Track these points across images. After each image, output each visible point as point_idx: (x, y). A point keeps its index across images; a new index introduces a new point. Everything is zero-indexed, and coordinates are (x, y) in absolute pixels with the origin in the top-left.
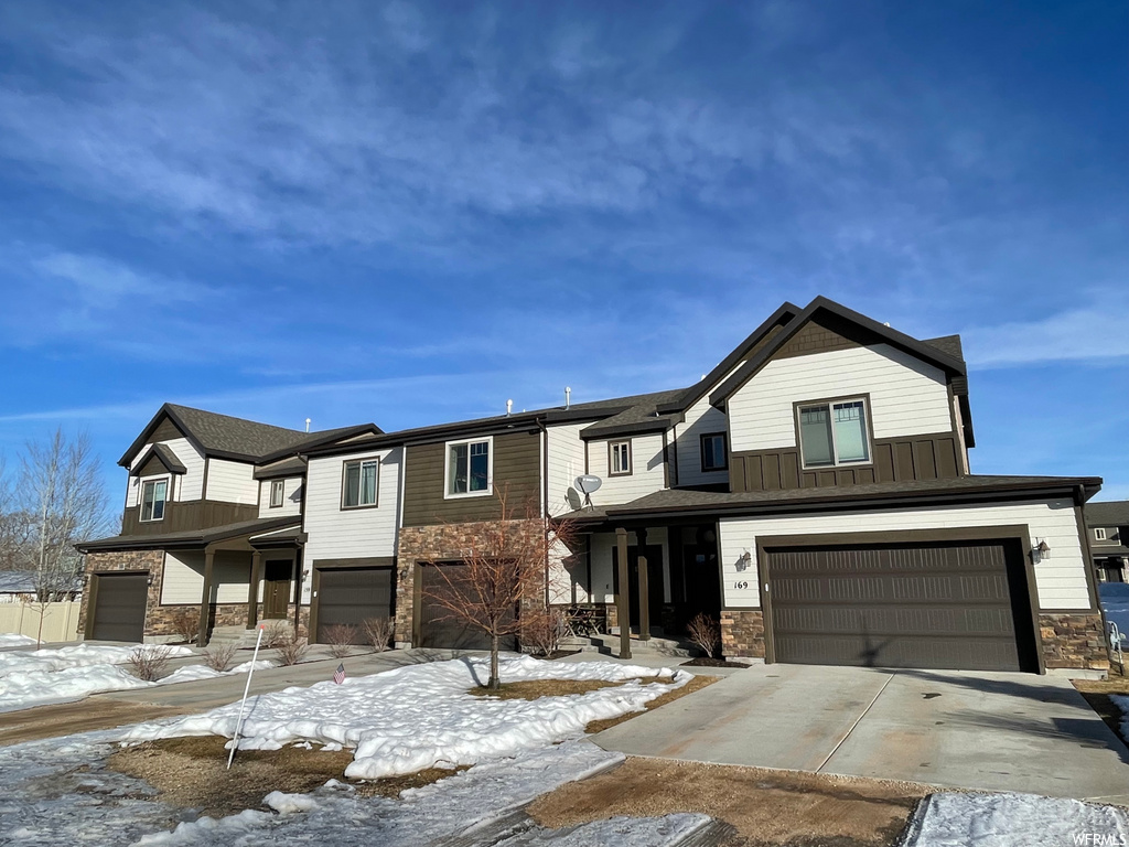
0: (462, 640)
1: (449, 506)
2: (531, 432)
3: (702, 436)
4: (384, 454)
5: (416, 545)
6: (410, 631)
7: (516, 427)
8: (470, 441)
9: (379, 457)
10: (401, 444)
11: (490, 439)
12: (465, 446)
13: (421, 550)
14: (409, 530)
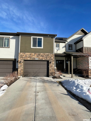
0: (35, 75)
1: (32, 49)
2: (52, 38)
3: (69, 45)
4: (11, 37)
5: (24, 56)
6: (22, 74)
7: (49, 36)
8: (38, 37)
9: (10, 37)
10: (19, 35)
11: (42, 38)
12: (36, 38)
13: (25, 58)
14: (22, 53)
